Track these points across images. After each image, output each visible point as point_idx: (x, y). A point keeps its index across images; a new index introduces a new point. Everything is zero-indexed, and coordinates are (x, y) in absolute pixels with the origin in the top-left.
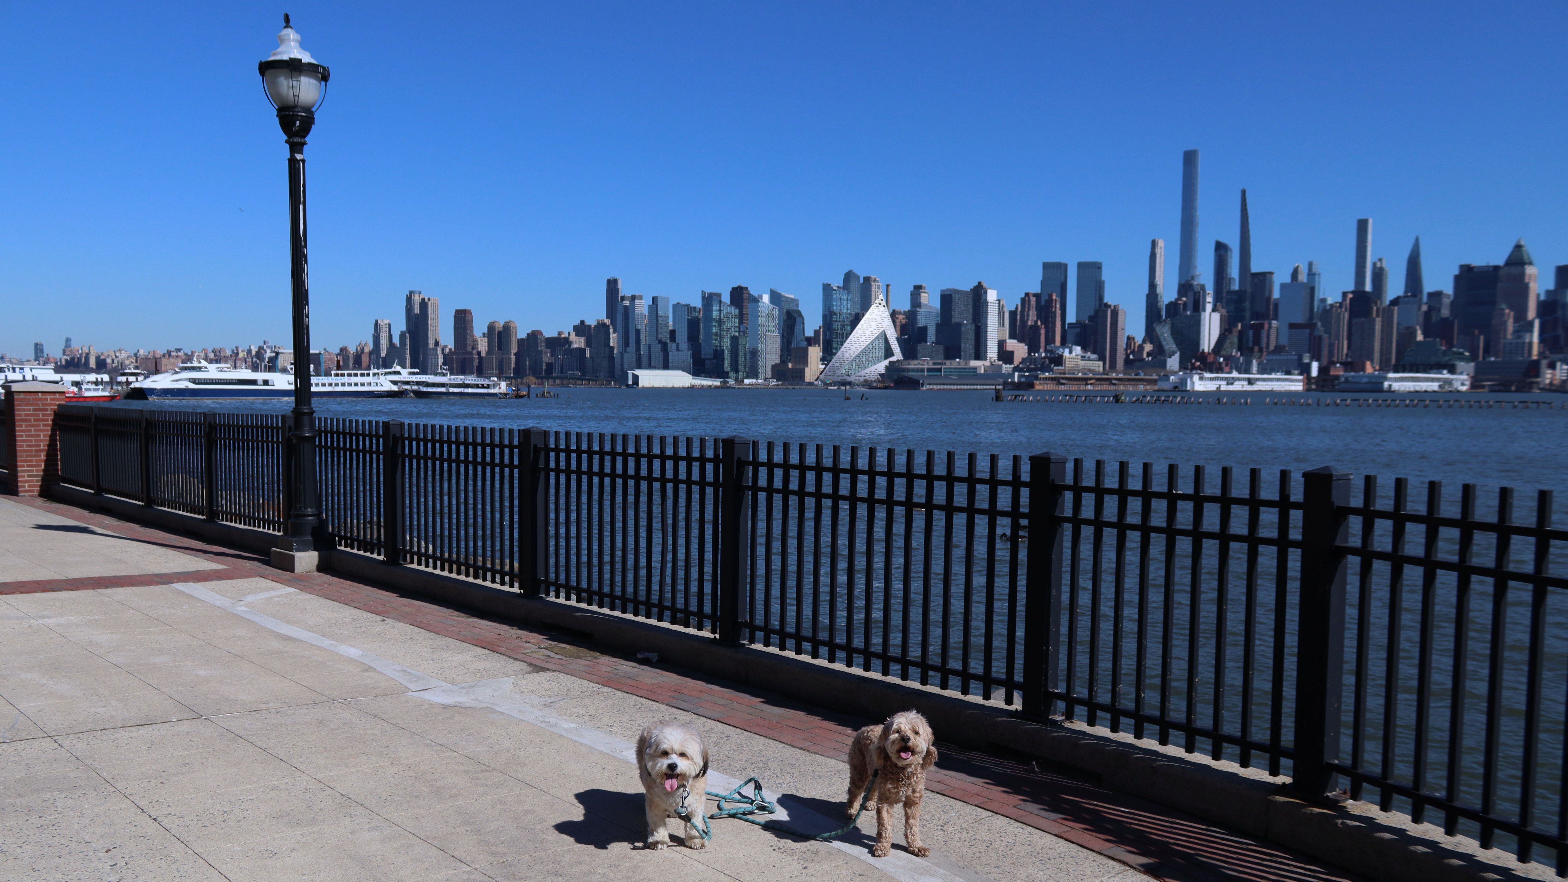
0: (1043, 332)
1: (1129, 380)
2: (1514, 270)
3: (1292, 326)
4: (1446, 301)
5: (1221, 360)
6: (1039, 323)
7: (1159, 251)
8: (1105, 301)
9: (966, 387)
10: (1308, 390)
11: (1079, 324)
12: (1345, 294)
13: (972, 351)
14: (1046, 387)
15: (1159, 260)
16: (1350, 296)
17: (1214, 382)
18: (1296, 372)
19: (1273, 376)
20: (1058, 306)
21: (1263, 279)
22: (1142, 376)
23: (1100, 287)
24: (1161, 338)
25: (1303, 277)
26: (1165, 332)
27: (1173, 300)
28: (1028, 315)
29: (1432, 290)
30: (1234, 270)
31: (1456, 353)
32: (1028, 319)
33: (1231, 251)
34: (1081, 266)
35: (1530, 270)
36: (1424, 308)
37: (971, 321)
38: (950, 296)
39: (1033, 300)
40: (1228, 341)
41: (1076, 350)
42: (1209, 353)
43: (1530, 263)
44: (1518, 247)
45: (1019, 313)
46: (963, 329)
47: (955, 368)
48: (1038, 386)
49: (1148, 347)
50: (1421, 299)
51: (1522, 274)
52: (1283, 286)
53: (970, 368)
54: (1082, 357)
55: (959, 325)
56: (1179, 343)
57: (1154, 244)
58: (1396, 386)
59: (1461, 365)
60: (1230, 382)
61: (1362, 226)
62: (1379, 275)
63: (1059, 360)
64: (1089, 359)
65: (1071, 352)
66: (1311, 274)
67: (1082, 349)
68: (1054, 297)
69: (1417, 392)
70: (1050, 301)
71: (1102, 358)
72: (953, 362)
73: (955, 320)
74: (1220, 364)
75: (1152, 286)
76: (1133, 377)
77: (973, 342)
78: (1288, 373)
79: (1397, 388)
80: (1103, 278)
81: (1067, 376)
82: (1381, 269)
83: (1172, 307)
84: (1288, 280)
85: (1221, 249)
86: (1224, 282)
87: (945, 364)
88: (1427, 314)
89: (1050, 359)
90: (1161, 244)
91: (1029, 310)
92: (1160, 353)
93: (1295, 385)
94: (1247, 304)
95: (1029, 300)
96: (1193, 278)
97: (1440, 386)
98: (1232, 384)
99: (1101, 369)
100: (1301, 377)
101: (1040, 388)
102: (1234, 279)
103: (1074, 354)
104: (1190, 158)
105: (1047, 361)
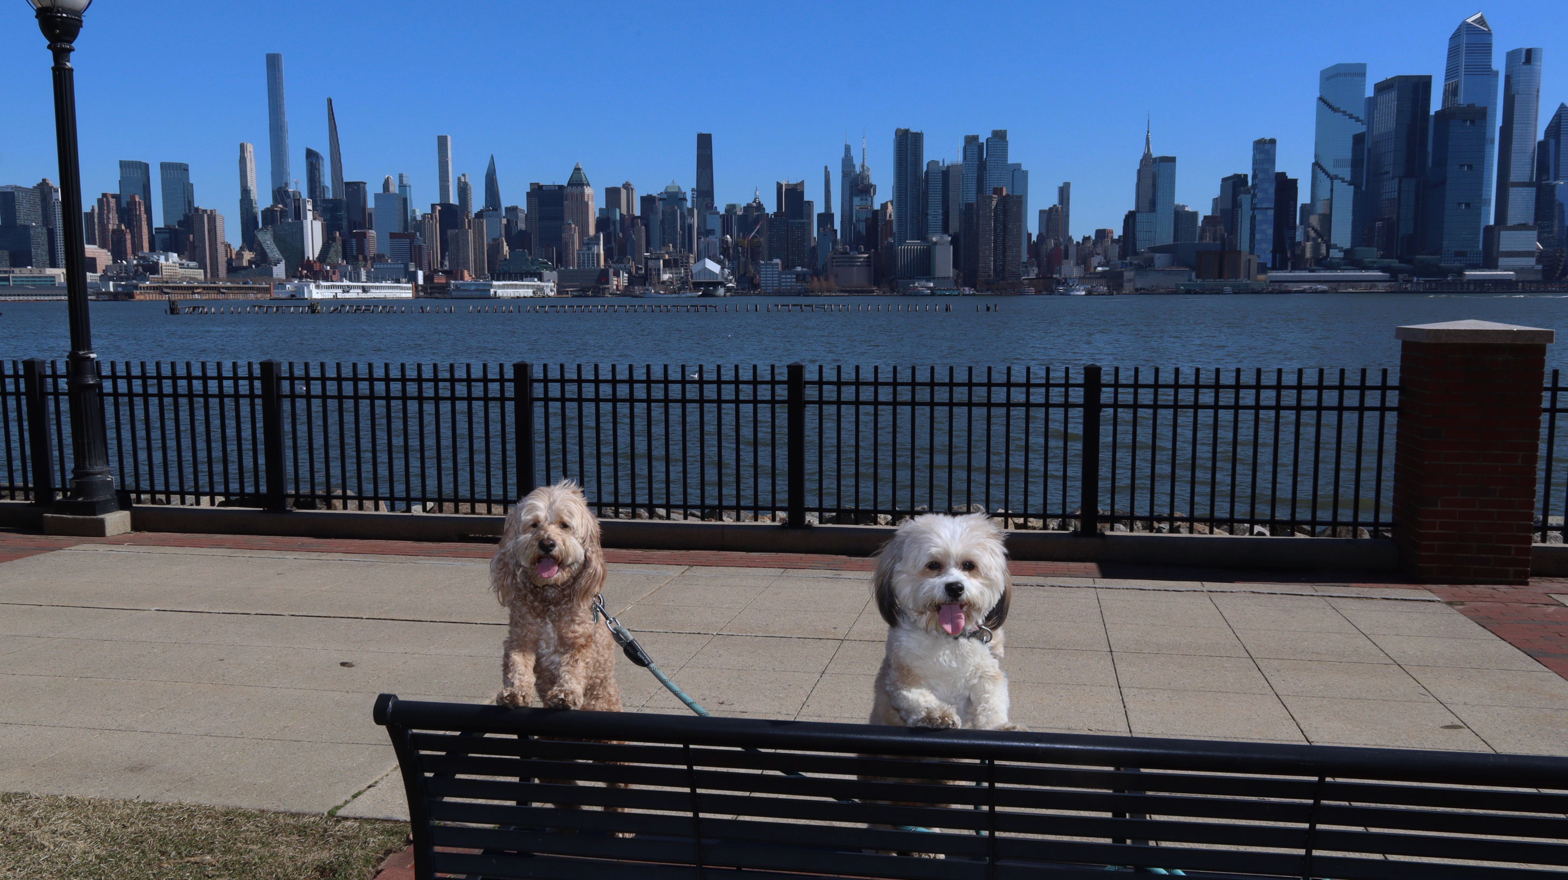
0: (128, 237)
1: (238, 288)
2: (575, 190)
3: (393, 236)
4: (522, 216)
5: (328, 268)
6: (123, 227)
7: (248, 156)
8: (196, 206)
9: (47, 298)
10: (416, 297)
11: (168, 229)
12: (433, 206)
13: (46, 258)
14: (148, 297)
15: (250, 166)
16: (439, 208)
17: (330, 290)
18: (404, 280)
19: (384, 284)
20: (142, 209)
21: (356, 189)
22: (251, 285)
23: (188, 191)
24: (264, 246)
25: (394, 188)
26: (267, 239)
27: (269, 206)
28: (108, 218)
29: (509, 205)
30: (327, 180)
31: (541, 263)
32: (108, 223)
33: (323, 159)
34: (165, 167)
35: (588, 191)
36: (504, 221)
37: (40, 223)
38: (13, 193)
39: (113, 201)
40: (332, 249)
41: (172, 257)
42: (315, 262)
43: (588, 185)
44: (577, 170)
45: (96, 216)
46: (32, 232)
47: (27, 277)
48: (139, 296)
49: (248, 256)
50: (501, 214)
51: (582, 194)
52: (377, 196)
53: (46, 277)
54: (180, 264)
55: (27, 228)
56: (282, 251)
57: (242, 148)
58: (500, 293)
59: (546, 273)
60: (346, 290)
61: (442, 142)
62: (463, 190)
63: (154, 268)
64: (188, 267)
65: (167, 260)
66: (402, 186)
67: (179, 256)
68: (137, 199)
69: (518, 297)
70: (132, 203)
71: (202, 266)
72: (23, 270)
73: (20, 222)
74: (327, 272)
75: (245, 192)
76: (241, 285)
77: (46, 247)
78: (398, 281)
79: (501, 295)
80: (191, 181)
81: (171, 285)
82: (466, 184)
83: (268, 214)
84: (380, 191)
85: (312, 156)
86: (318, 190)
87: (13, 272)
88: (508, 227)
89: (143, 266)
90: (250, 148)
91: (109, 212)
92: (263, 261)
93: (405, 292)
94: (343, 213)
95: (108, 202)
96: (286, 184)
97: (534, 292)
98: (348, 292)
99: (202, 277)
100: (410, 285)
101: (142, 297)
102: (328, 188)
103: (170, 261)
104: (273, 62)
105: (141, 269)
